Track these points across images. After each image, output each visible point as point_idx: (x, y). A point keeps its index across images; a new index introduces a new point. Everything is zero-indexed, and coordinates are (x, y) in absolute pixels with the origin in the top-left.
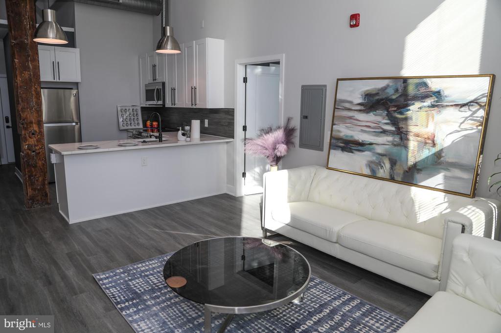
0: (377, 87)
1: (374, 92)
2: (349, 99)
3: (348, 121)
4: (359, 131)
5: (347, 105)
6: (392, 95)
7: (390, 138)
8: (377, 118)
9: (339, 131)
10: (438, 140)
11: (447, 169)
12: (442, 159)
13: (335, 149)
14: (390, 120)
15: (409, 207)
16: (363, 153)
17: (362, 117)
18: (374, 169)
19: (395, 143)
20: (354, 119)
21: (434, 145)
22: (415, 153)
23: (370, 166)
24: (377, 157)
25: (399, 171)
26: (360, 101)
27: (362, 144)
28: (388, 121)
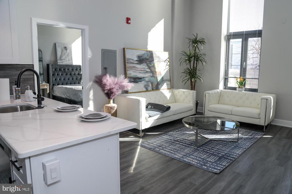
1: (141, 56)
2: (132, 58)
3: (133, 69)
4: (139, 73)
5: (132, 61)
6: (147, 57)
7: (149, 74)
8: (143, 66)
9: (130, 74)
16: (142, 82)
17: (138, 66)
18: (147, 88)
19: (151, 76)
20: (136, 67)
21: (161, 75)
23: (145, 87)
24: (147, 83)
25: (154, 86)
26: (136, 59)
27: (140, 78)
28: (147, 68)
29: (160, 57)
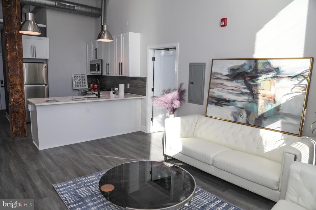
0: (237, 65)
1: (236, 68)
2: (220, 72)
3: (219, 86)
4: (226, 93)
5: (219, 76)
6: (247, 70)
7: (246, 98)
8: (238, 85)
9: (213, 93)
10: (277, 99)
11: (283, 118)
12: (280, 111)
13: (211, 104)
14: (246, 86)
15: (259, 142)
16: (229, 107)
17: (228, 83)
18: (236, 117)
19: (250, 101)
20: (223, 85)
21: (275, 102)
22: (263, 107)
23: (233, 115)
24: (238, 109)
25: (252, 119)
26: (227, 73)
27: (228, 101)
28: (245, 87)
29: (282, 69)
